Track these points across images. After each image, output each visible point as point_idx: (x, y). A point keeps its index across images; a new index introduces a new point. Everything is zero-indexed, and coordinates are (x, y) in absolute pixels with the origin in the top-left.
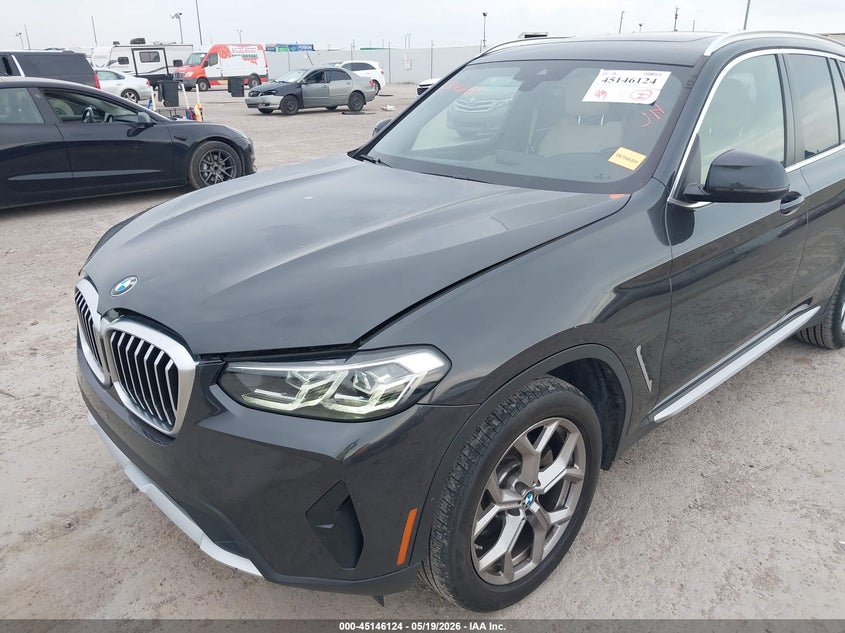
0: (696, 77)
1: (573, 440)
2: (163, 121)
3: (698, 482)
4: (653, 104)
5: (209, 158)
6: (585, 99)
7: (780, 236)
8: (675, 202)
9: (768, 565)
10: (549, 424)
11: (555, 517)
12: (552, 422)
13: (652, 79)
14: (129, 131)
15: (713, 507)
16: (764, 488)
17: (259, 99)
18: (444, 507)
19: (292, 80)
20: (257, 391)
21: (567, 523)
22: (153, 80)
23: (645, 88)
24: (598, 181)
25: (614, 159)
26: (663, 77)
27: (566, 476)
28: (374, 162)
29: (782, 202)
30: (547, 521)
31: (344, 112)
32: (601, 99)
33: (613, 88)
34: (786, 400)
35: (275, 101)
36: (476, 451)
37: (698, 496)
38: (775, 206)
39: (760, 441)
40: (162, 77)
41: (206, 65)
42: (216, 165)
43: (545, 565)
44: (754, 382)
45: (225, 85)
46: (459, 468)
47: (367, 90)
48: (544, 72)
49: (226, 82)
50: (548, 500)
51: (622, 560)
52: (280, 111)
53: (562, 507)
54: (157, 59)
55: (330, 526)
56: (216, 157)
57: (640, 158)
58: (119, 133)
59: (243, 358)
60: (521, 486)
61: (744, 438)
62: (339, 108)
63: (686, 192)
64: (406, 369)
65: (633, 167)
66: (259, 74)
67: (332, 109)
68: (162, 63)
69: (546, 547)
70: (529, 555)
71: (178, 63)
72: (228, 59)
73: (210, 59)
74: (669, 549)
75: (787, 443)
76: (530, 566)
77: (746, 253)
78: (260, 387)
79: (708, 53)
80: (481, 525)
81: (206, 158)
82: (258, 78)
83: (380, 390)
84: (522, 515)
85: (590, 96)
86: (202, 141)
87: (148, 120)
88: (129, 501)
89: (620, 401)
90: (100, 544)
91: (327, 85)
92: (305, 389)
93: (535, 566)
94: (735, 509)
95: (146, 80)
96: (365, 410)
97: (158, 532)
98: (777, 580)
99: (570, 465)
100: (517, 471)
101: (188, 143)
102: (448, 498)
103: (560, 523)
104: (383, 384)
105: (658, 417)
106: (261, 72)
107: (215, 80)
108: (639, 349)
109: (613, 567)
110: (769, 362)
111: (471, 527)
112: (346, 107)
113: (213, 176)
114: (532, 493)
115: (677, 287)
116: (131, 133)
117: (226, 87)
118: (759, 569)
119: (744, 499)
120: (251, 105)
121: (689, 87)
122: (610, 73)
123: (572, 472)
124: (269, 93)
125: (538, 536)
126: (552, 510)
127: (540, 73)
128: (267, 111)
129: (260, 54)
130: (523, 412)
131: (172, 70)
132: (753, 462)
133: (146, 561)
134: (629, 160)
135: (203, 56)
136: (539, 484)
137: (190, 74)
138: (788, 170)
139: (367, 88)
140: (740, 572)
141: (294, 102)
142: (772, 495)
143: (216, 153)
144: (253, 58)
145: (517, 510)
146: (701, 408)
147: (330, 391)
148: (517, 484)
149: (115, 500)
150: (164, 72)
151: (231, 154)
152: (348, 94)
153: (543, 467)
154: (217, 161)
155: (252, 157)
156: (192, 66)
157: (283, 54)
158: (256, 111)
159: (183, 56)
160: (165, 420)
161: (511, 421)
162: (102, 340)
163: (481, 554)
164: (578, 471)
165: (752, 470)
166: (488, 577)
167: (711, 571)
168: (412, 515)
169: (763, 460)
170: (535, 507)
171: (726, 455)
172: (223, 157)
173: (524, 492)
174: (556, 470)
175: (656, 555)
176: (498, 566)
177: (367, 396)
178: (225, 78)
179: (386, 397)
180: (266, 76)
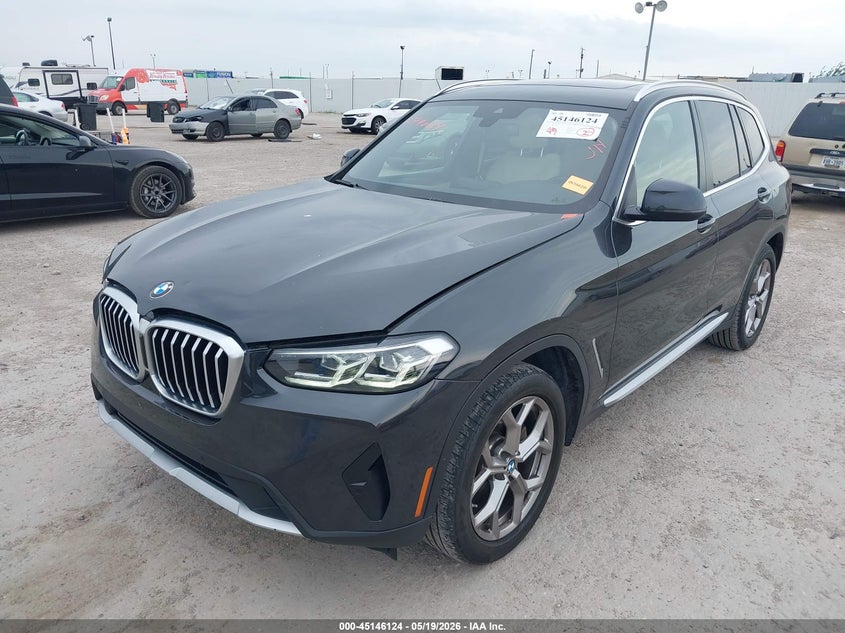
0: (630, 119)
1: (544, 418)
2: (104, 145)
3: (639, 459)
4: (596, 140)
5: (149, 183)
6: (540, 134)
7: (688, 257)
8: (618, 220)
9: (699, 518)
10: (527, 402)
11: (531, 483)
12: (529, 400)
13: (594, 119)
14: (68, 154)
15: (653, 478)
16: (692, 461)
17: (184, 125)
18: (450, 468)
19: (218, 107)
20: (297, 374)
21: (539, 490)
22: (69, 103)
23: (588, 127)
24: (554, 203)
25: (566, 185)
26: (603, 117)
27: (539, 447)
28: (352, 186)
29: (699, 223)
30: (525, 486)
31: (270, 139)
32: (552, 135)
33: (561, 126)
34: (704, 392)
35: (200, 127)
36: (474, 422)
37: (640, 470)
38: (692, 226)
39: (686, 425)
40: (75, 100)
41: (122, 88)
42: (157, 189)
43: (523, 525)
44: (677, 379)
45: (143, 109)
46: (462, 436)
47: (293, 119)
48: (500, 111)
49: (145, 106)
50: (525, 468)
51: (584, 521)
52: (205, 137)
53: (535, 476)
54: (69, 81)
55: (363, 484)
56: (157, 182)
57: (589, 185)
58: (58, 157)
59: (288, 345)
60: (505, 454)
61: (673, 423)
62: (264, 135)
63: (627, 212)
64: (425, 351)
65: (583, 192)
66: (179, 100)
67: (257, 136)
68: (75, 86)
69: (523, 510)
70: (510, 517)
71: (92, 86)
72: (146, 83)
73: (127, 83)
74: (621, 512)
75: (707, 426)
76: (512, 526)
77: (660, 272)
78: (298, 371)
79: (637, 99)
80: (477, 484)
81: (146, 183)
82: (178, 104)
83: (406, 368)
84: (507, 480)
85: (543, 133)
86: (142, 167)
87: (89, 143)
88: (136, 495)
89: (579, 385)
90: (117, 532)
91: (253, 112)
92: (341, 369)
93: (515, 526)
94: (671, 479)
95: (62, 103)
96: (392, 385)
97: (170, 519)
98: (709, 530)
99: (542, 439)
100: (501, 442)
101: (129, 168)
102: (453, 461)
103: (534, 489)
104: (407, 364)
105: (607, 402)
106: (180, 97)
107: (132, 105)
108: (594, 340)
109: (577, 526)
110: (688, 362)
111: (471, 485)
112: (272, 135)
113: (154, 200)
114: (514, 461)
115: (622, 292)
116: (70, 156)
117: (145, 112)
118: (693, 522)
119: (677, 470)
120: (175, 131)
121: (624, 126)
122: (558, 113)
123: (543, 444)
124: (194, 119)
125: (518, 500)
126: (527, 478)
127: (497, 112)
128: (191, 137)
129: (179, 79)
130: (510, 390)
131: (86, 93)
132: (681, 441)
133: (165, 543)
134: (579, 186)
135: (119, 79)
136: (519, 454)
137: (105, 98)
138: (705, 195)
139: (294, 116)
140: (679, 525)
141: (220, 128)
142: (699, 466)
143: (157, 178)
144: (172, 84)
145: (502, 474)
146: (636, 400)
147: (361, 372)
148: (503, 453)
149: (122, 494)
150: (77, 94)
151: (172, 178)
152: (274, 122)
153: (522, 440)
154: (158, 185)
155: (193, 181)
156: (107, 89)
157: (202, 80)
158: (181, 136)
159: (98, 79)
160: (207, 403)
161: (500, 397)
162: (142, 338)
163: (476, 511)
164: (549, 443)
165: (682, 448)
166: (481, 533)
167: (656, 525)
168: (429, 471)
169: (690, 440)
170: (516, 474)
171: (660, 437)
172: (164, 182)
173: (508, 460)
174: (531, 443)
175: (612, 516)
176: (487, 524)
177: (394, 374)
178: (143, 103)
179: (409, 375)
180: (185, 103)
